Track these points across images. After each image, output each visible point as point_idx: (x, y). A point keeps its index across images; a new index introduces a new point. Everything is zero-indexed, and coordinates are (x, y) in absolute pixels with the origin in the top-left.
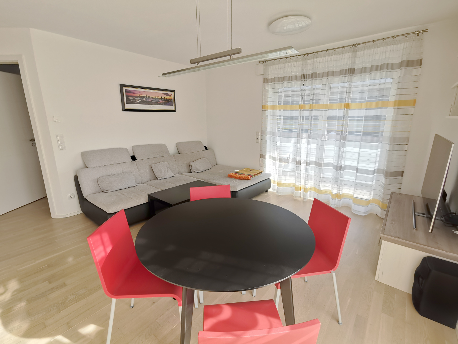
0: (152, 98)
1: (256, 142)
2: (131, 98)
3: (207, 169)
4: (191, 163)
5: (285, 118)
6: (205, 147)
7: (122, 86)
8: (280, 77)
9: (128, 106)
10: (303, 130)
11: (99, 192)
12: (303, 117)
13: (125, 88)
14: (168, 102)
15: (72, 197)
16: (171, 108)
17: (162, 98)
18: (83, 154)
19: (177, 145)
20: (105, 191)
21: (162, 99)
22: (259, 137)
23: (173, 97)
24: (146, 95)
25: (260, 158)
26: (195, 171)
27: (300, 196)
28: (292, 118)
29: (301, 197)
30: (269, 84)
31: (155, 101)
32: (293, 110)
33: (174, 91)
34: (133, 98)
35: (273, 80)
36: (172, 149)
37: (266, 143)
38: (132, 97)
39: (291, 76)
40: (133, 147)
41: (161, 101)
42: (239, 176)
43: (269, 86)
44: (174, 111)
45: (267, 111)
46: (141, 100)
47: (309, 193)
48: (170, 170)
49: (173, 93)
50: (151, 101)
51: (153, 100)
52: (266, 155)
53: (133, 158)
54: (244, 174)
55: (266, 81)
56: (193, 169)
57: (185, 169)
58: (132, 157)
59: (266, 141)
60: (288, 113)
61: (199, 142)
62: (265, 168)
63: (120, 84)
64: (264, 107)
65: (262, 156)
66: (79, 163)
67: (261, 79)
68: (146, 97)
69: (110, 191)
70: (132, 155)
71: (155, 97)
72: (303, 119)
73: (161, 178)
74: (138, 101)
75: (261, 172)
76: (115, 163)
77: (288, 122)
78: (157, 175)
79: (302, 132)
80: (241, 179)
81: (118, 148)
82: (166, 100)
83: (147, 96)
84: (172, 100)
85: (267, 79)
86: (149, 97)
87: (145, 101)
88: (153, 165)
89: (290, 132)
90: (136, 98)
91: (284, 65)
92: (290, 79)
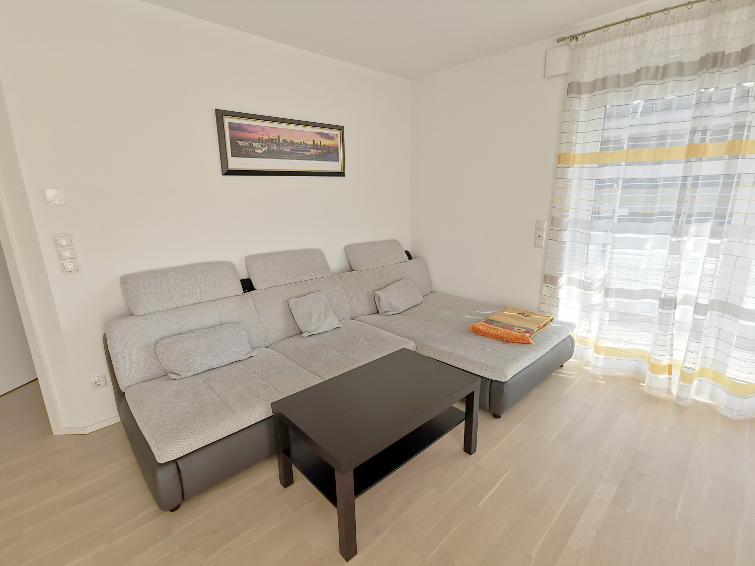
0: (292, 143)
1: (535, 246)
2: (242, 143)
3: (413, 305)
4: (377, 292)
5: (629, 184)
6: (407, 252)
7: (220, 115)
8: (622, 74)
9: (235, 163)
10: (690, 216)
11: (160, 375)
12: (697, 178)
13: (227, 120)
14: (328, 153)
15: (99, 383)
16: (335, 167)
17: (315, 143)
18: (126, 281)
19: (349, 250)
20: (172, 376)
21: (315, 146)
22: (544, 234)
23: (338, 142)
24: (279, 137)
25: (545, 285)
26: (386, 309)
27: (666, 387)
28: (653, 184)
29: (669, 392)
30: (583, 96)
31: (298, 151)
32: (660, 163)
33: (341, 128)
34: (247, 144)
35: (601, 85)
36: (335, 260)
37: (564, 248)
38: (245, 140)
39: (661, 65)
40: (248, 259)
41: (313, 151)
42: (500, 331)
43: (582, 103)
44: (342, 174)
45: (571, 169)
46: (266, 149)
47: (695, 383)
48: (331, 311)
49: (338, 132)
50: (290, 151)
51: (293, 148)
52: (561, 275)
53: (247, 285)
54: (511, 328)
55: (573, 89)
56: (384, 306)
57: (364, 306)
58: (242, 281)
59: (564, 243)
60: (640, 172)
61: (394, 243)
62: (557, 307)
63: (216, 110)
64: (562, 160)
65: (550, 280)
66: (117, 301)
67: (559, 86)
68: (279, 141)
69: (184, 375)
70: (245, 276)
71: (299, 142)
72: (695, 186)
73: (310, 334)
74: (259, 151)
75: (551, 320)
76: (202, 301)
77: (642, 194)
78: (302, 325)
79: (688, 222)
80: (507, 341)
81: (210, 263)
82: (325, 147)
83: (281, 140)
84: (336, 148)
85: (579, 84)
86: (285, 140)
87: (276, 149)
88: (291, 302)
89: (645, 221)
90: (255, 145)
91: (640, 36)
92: (662, 73)
